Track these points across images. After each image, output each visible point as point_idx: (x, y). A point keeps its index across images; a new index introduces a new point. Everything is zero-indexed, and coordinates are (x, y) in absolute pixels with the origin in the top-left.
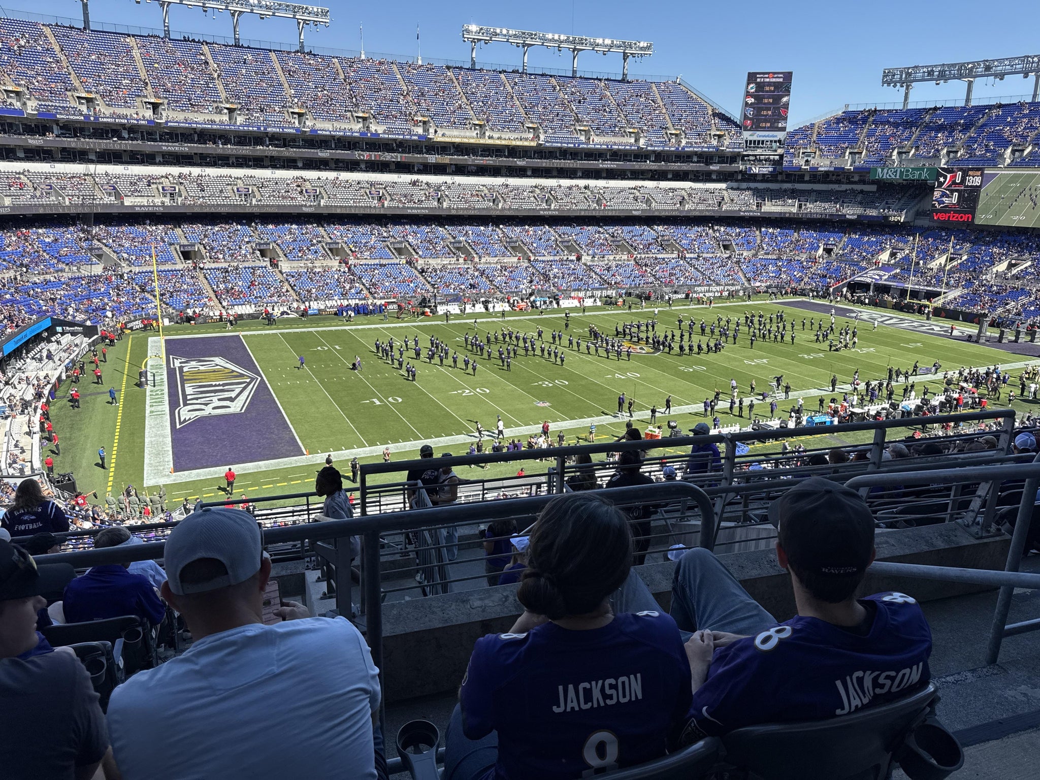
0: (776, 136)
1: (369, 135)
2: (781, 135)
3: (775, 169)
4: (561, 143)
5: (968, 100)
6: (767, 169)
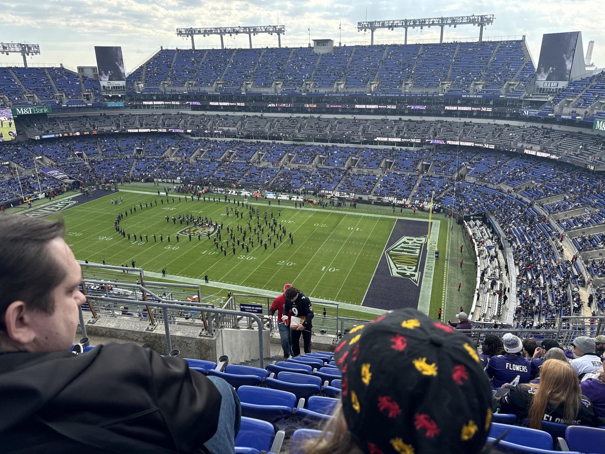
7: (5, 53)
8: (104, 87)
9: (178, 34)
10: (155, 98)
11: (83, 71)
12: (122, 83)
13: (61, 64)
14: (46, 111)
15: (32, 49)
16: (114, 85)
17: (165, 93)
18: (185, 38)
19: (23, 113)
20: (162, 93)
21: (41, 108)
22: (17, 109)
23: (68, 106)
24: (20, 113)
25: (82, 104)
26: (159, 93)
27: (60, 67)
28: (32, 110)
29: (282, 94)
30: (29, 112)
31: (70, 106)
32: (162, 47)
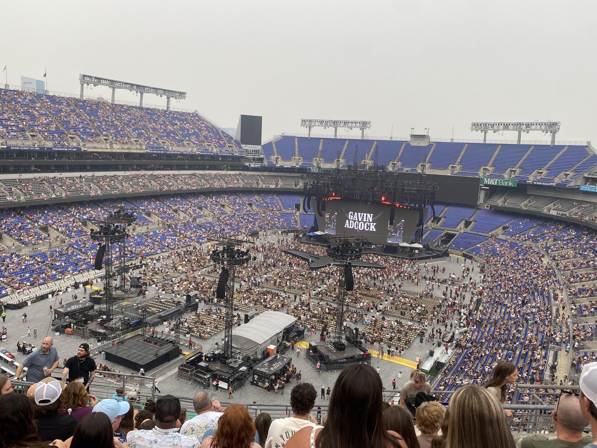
0: (257, 148)
1: (46, 149)
2: (259, 147)
3: (261, 165)
4: (157, 151)
5: (336, 135)
6: (258, 165)
13: (589, 143)
14: (510, 184)
19: (489, 183)
21: (507, 181)
22: (485, 179)
24: (486, 182)
25: (547, 183)
27: (586, 145)
28: (498, 182)
30: (495, 183)
31: (535, 183)
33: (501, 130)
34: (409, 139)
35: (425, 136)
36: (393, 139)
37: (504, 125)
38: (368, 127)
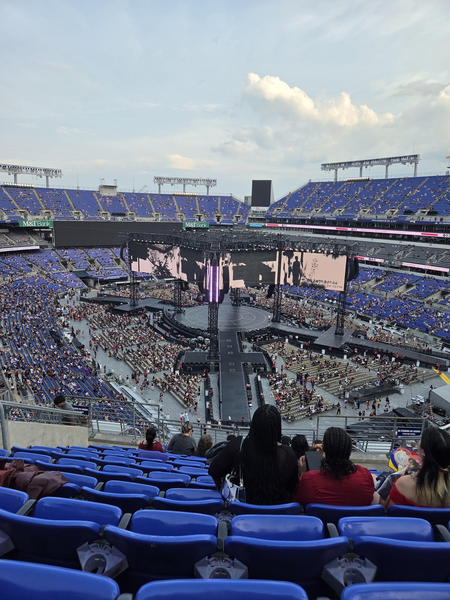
7: (194, 185)
8: (253, 211)
9: (322, 169)
10: (287, 222)
11: (247, 200)
12: (266, 209)
13: (231, 194)
14: (205, 226)
15: (212, 183)
16: (261, 210)
17: (293, 217)
18: (328, 172)
19: (189, 226)
20: (291, 217)
21: (202, 224)
22: (186, 223)
23: (220, 223)
24: (187, 226)
25: (231, 223)
26: (289, 217)
27: (229, 195)
28: (196, 225)
29: (391, 221)
30: (194, 226)
31: (222, 224)
32: (310, 180)
33: (176, 183)
34: (97, 189)
35: (115, 187)
36: (81, 189)
37: (178, 179)
38: (59, 176)
